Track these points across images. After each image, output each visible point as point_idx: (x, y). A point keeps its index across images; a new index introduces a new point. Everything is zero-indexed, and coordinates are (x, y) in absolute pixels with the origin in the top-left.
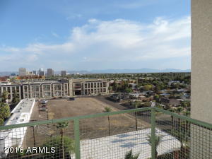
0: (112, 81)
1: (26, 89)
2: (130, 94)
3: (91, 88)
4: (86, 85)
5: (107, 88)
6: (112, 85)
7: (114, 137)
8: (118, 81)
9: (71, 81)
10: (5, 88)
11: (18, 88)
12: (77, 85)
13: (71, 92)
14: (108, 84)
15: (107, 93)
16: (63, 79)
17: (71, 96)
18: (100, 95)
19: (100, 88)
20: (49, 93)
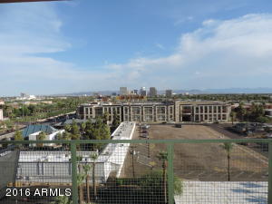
0: (236, 105)
1: (126, 110)
2: (266, 125)
3: (204, 114)
4: (197, 108)
5: (228, 114)
6: (235, 110)
7: (235, 185)
8: (246, 105)
9: (178, 103)
10: (106, 109)
11: (118, 109)
12: (185, 108)
13: (177, 116)
14: (229, 109)
15: (228, 121)
16: (167, 100)
17: (177, 121)
18: (217, 123)
19: (217, 114)
20: (151, 117)
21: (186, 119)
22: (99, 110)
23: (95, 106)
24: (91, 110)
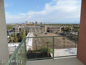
0: (62, 27)
1: (29, 29)
2: (71, 33)
5: (60, 30)
8: (65, 27)
9: (46, 26)
10: (22, 29)
11: (27, 29)
12: (48, 28)
14: (60, 28)
15: (60, 32)
17: (46, 32)
18: (57, 32)
19: (57, 30)
20: (37, 31)
21: (48, 31)
22: (20, 29)
23: (19, 28)
24: (17, 29)
